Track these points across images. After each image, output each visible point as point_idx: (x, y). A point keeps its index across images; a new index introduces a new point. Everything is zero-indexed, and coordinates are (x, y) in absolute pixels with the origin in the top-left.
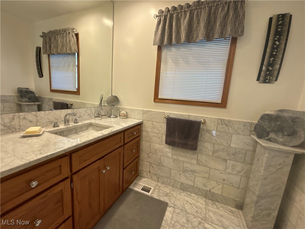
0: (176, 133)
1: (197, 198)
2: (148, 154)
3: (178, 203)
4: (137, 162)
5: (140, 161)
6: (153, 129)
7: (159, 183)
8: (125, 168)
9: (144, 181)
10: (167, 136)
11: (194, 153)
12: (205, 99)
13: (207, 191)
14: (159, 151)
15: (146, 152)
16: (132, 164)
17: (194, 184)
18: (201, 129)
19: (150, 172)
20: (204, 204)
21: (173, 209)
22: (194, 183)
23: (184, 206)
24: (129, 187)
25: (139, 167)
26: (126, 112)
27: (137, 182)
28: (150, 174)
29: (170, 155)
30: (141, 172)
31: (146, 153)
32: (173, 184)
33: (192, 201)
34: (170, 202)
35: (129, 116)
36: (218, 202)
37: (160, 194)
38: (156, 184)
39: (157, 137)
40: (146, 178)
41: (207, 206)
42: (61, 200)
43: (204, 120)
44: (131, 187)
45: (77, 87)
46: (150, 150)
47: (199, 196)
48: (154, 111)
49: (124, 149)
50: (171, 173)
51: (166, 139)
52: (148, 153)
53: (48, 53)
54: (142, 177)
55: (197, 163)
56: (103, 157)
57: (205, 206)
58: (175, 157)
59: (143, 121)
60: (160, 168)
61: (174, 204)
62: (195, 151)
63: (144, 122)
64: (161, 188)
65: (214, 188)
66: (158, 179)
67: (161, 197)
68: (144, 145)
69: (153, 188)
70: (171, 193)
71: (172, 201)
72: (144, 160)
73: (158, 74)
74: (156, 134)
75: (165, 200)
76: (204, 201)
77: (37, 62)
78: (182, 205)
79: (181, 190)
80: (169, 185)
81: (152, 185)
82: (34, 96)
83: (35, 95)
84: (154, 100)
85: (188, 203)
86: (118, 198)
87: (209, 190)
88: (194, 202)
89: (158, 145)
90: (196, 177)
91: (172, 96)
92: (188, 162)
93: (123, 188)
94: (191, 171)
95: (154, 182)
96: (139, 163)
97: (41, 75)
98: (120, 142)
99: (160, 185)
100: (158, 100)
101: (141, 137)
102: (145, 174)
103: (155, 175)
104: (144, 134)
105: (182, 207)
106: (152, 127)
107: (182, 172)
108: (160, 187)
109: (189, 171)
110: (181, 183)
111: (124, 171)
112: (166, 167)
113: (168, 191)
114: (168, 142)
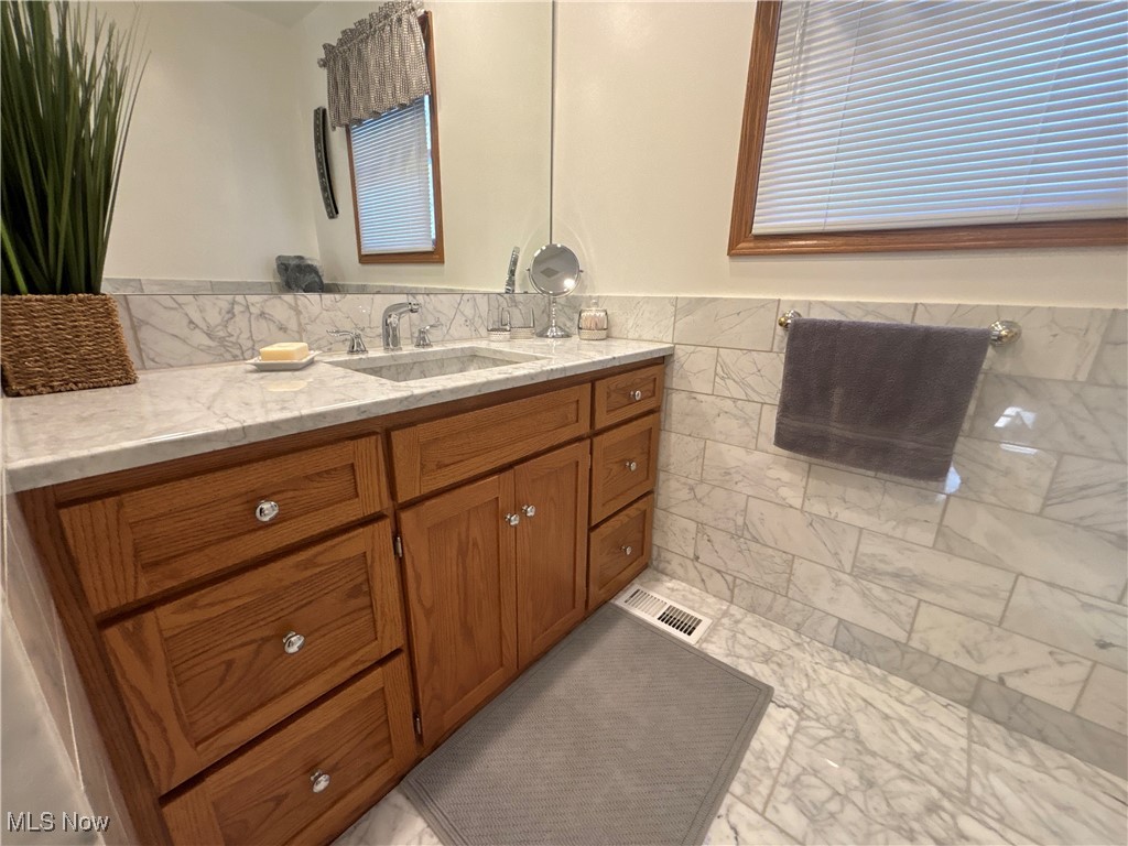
0: (837, 395)
1: (920, 701)
2: (692, 489)
3: (818, 698)
4: (644, 513)
5: (659, 514)
6: (717, 379)
7: (733, 607)
8: (597, 526)
9: (672, 590)
10: (786, 408)
11: (923, 492)
12: (1029, 208)
13: (981, 678)
14: (741, 478)
15: (683, 480)
16: (622, 517)
17: (909, 638)
18: (981, 377)
19: (697, 558)
20: (963, 731)
21: (796, 717)
22: (910, 633)
23: (851, 716)
24: (612, 601)
25: (651, 536)
26: (603, 314)
27: (642, 589)
28: (696, 564)
29: (793, 497)
30: (659, 555)
31: (685, 484)
32: (798, 618)
33: (889, 707)
34: (782, 689)
35: (615, 332)
36: (1044, 740)
37: (737, 650)
38: (720, 609)
39: (735, 416)
40: (679, 579)
41: (975, 746)
42: (363, 589)
43: (1009, 325)
44: (620, 602)
45: (434, 237)
46: (703, 469)
47: (930, 693)
48: (726, 300)
49: (591, 453)
50: (791, 574)
51: (779, 423)
52: (690, 481)
53: (345, 120)
54: (663, 572)
55: (935, 542)
56: (510, 466)
57: (963, 743)
58: (818, 508)
59: (673, 348)
60: (743, 547)
61: (800, 697)
62: (933, 484)
63: (680, 352)
64: (741, 626)
65: (1027, 671)
66: (732, 591)
67: (741, 661)
68: (677, 449)
69: (706, 623)
70: (787, 652)
71: (790, 684)
72: (672, 510)
73: (754, 114)
74: (729, 402)
75: (760, 674)
76: (962, 719)
77: (319, 162)
78: (840, 711)
79: (834, 651)
80: (781, 619)
81: (704, 610)
82: (317, 279)
83: (320, 277)
84: (729, 250)
85: (872, 709)
86: (568, 633)
87: (996, 679)
88: (906, 715)
89: (739, 453)
90: (923, 604)
91: (827, 216)
92: (887, 535)
93: (587, 597)
94: (896, 576)
95: (711, 600)
96: (652, 522)
97: (333, 210)
98: (577, 421)
99: (739, 617)
100: (752, 245)
101: (663, 415)
102: (675, 565)
103: (719, 571)
104: (677, 403)
105: (842, 721)
106: (716, 374)
107: (850, 574)
108: (737, 622)
109: (887, 574)
110: (841, 621)
111: (592, 535)
112: (773, 545)
113: (775, 645)
114: (786, 439)
